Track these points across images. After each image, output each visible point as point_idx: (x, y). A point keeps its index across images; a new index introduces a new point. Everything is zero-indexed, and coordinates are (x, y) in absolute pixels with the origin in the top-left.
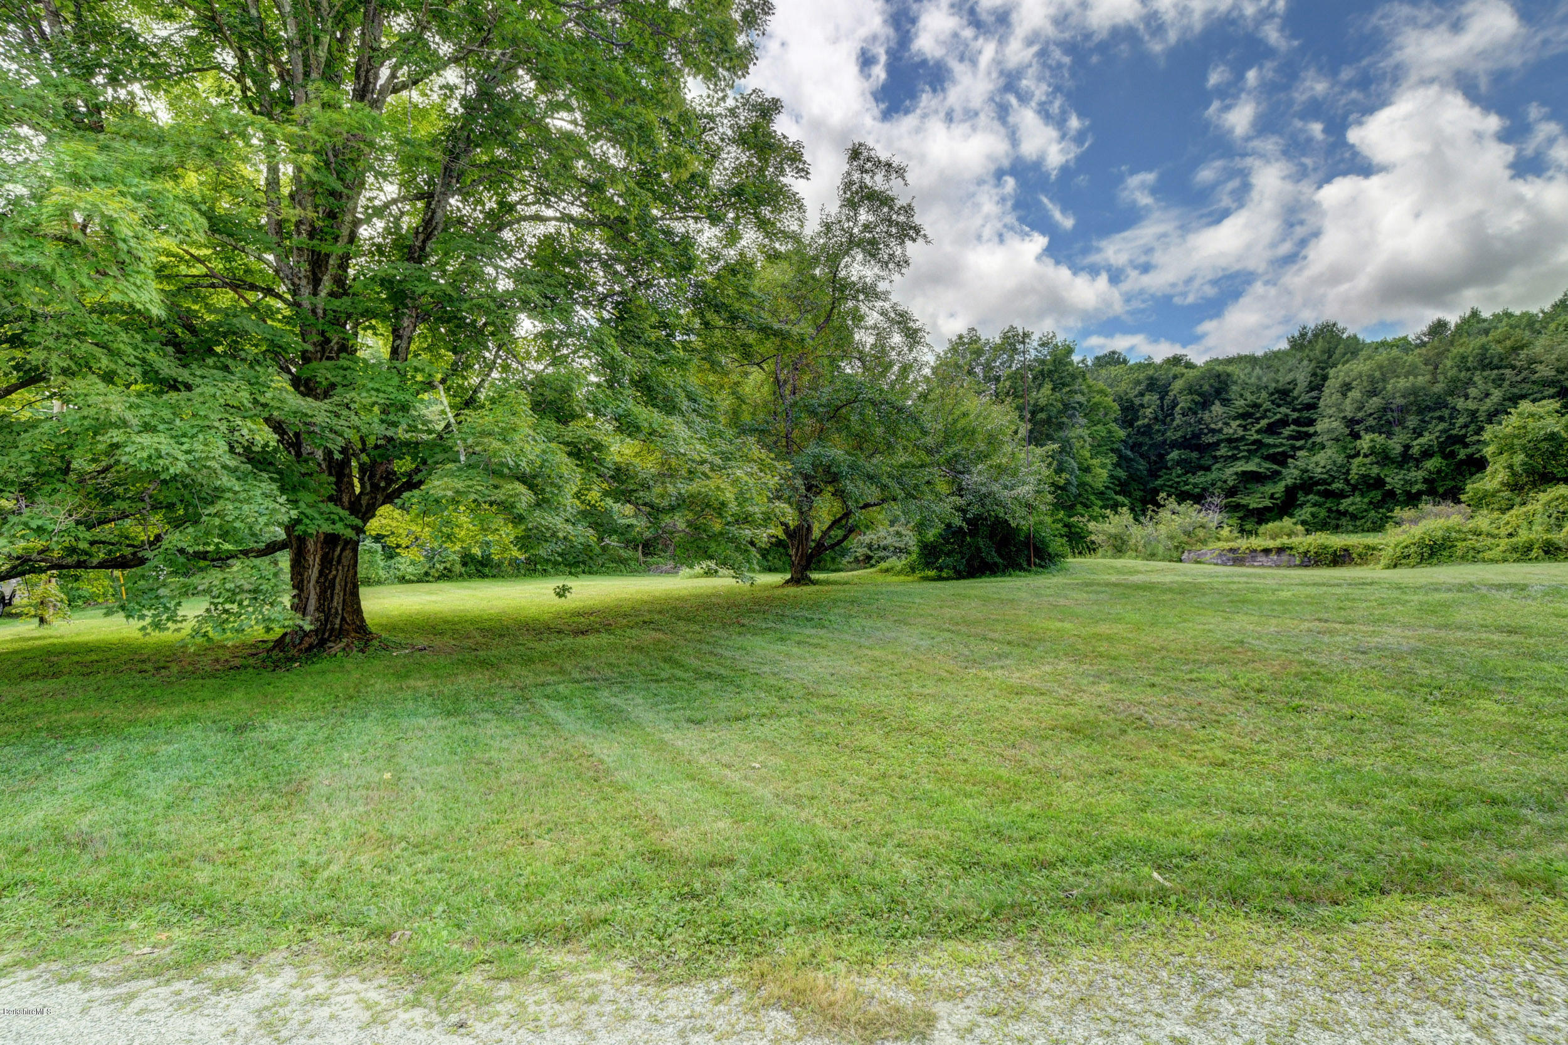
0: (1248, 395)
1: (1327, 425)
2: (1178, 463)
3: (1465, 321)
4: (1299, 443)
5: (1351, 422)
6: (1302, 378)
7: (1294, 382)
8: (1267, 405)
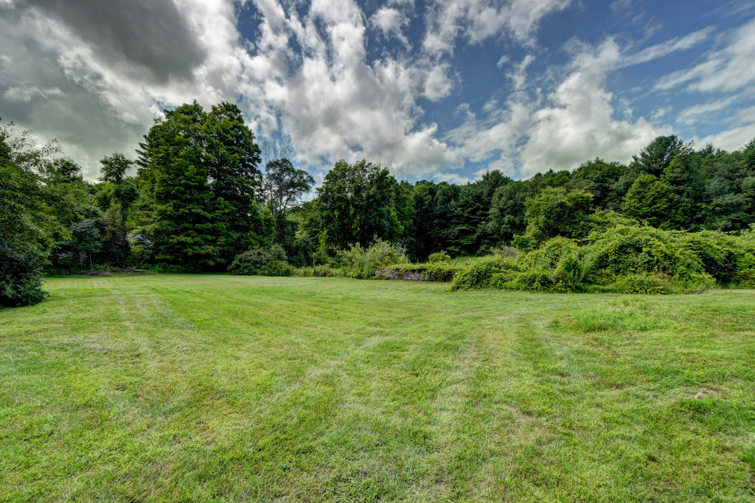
0: (464, 197)
1: (493, 210)
2: (438, 224)
3: (548, 173)
4: (483, 218)
5: (502, 210)
6: (486, 191)
7: (482, 193)
8: (471, 202)
